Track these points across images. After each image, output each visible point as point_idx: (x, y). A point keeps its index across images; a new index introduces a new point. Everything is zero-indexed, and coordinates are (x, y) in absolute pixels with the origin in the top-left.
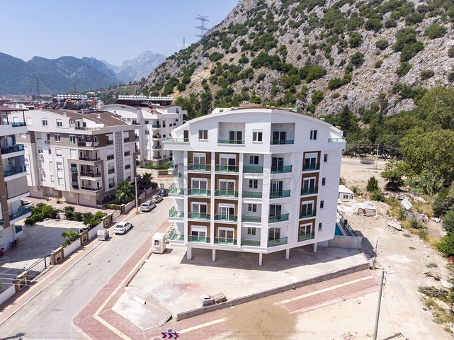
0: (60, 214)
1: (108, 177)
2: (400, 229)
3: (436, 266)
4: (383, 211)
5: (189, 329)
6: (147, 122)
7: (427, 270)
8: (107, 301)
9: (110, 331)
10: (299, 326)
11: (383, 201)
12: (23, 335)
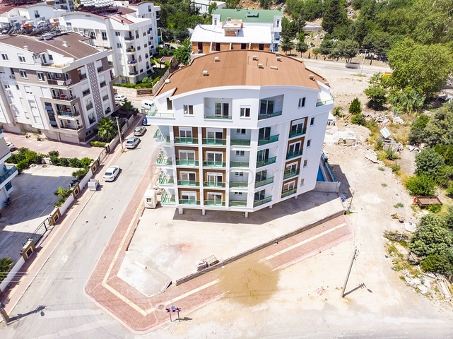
0: (45, 159)
1: (87, 113)
2: (376, 161)
3: (402, 206)
4: (362, 139)
5: (188, 294)
6: (118, 34)
7: (394, 211)
8: (111, 267)
9: (120, 300)
10: (281, 284)
11: (363, 125)
12: (44, 308)
